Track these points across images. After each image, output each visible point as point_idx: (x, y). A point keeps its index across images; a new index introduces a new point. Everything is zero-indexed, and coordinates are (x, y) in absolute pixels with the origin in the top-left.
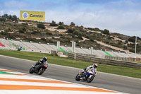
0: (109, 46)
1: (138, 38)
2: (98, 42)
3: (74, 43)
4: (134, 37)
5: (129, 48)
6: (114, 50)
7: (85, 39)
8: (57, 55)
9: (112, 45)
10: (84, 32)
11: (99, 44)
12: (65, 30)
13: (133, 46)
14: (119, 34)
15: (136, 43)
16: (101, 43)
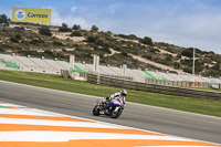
0: (152, 63)
1: (198, 51)
2: (135, 57)
3: (96, 58)
4: (192, 49)
5: (183, 66)
6: (160, 69)
7: (113, 52)
8: (69, 77)
9: (157, 61)
10: (112, 40)
11: (136, 61)
12: (83, 38)
13: (188, 63)
14: (167, 45)
15: (194, 59)
16: (140, 59)
